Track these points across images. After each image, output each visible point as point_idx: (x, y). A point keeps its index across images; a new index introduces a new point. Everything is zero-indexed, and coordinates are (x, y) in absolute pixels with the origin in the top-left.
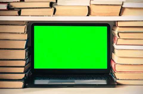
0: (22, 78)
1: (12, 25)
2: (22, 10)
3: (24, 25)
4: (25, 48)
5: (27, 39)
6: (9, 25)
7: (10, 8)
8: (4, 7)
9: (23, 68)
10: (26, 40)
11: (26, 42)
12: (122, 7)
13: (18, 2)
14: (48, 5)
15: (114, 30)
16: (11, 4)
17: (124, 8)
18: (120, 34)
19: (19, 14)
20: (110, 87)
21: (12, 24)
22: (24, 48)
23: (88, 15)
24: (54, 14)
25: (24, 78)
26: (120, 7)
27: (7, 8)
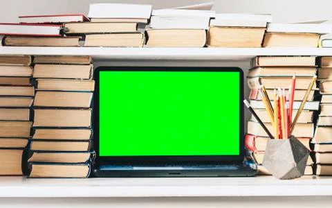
0: (84, 161)
2: (87, 37)
3: (89, 64)
4: (91, 107)
5: (93, 90)
7: (64, 34)
8: (55, 31)
9: (87, 144)
10: (92, 92)
11: (92, 94)
12: (266, 31)
13: (79, 22)
14: (133, 28)
15: (250, 78)
16: (67, 26)
17: (270, 34)
18: (263, 80)
20: (247, 176)
21: (68, 62)
22: (89, 106)
23: (205, 46)
25: (88, 162)
26: (263, 31)
27: (60, 33)
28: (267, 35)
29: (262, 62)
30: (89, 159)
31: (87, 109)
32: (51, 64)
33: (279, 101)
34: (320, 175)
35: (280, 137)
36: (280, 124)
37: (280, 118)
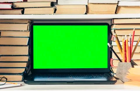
1: (16, 23)
2: (25, 9)
3: (27, 23)
5: (29, 36)
6: (13, 23)
7: (13, 8)
8: (9, 6)
11: (28, 39)
12: (117, 6)
13: (21, 2)
14: (49, 4)
16: (15, 4)
17: (120, 7)
18: (116, 31)
19: (23, 13)
22: (27, 44)
24: (55, 12)
26: (116, 6)
28: (118, 8)
29: (116, 22)
30: (25, 71)
31: (26, 46)
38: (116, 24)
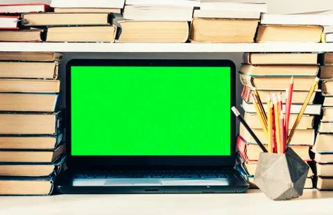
0: (47, 174)
1: (27, 61)
2: (50, 30)
3: (53, 62)
4: (56, 111)
5: (58, 91)
6: (21, 61)
7: (22, 26)
8: (12, 23)
9: (51, 154)
10: (57, 93)
11: (56, 97)
12: (259, 23)
13: (40, 12)
16: (26, 17)
17: (265, 26)
18: (256, 81)
19: (44, 37)
20: (236, 193)
21: (28, 59)
22: (53, 110)
23: (188, 41)
24: (117, 38)
25: (52, 175)
26: (255, 24)
27: (17, 26)
28: (260, 28)
30: (53, 172)
31: (51, 113)
32: (9, 61)
33: (273, 109)
34: (321, 190)
35: (275, 151)
36: (274, 136)
37: (274, 128)
38: (257, 65)
